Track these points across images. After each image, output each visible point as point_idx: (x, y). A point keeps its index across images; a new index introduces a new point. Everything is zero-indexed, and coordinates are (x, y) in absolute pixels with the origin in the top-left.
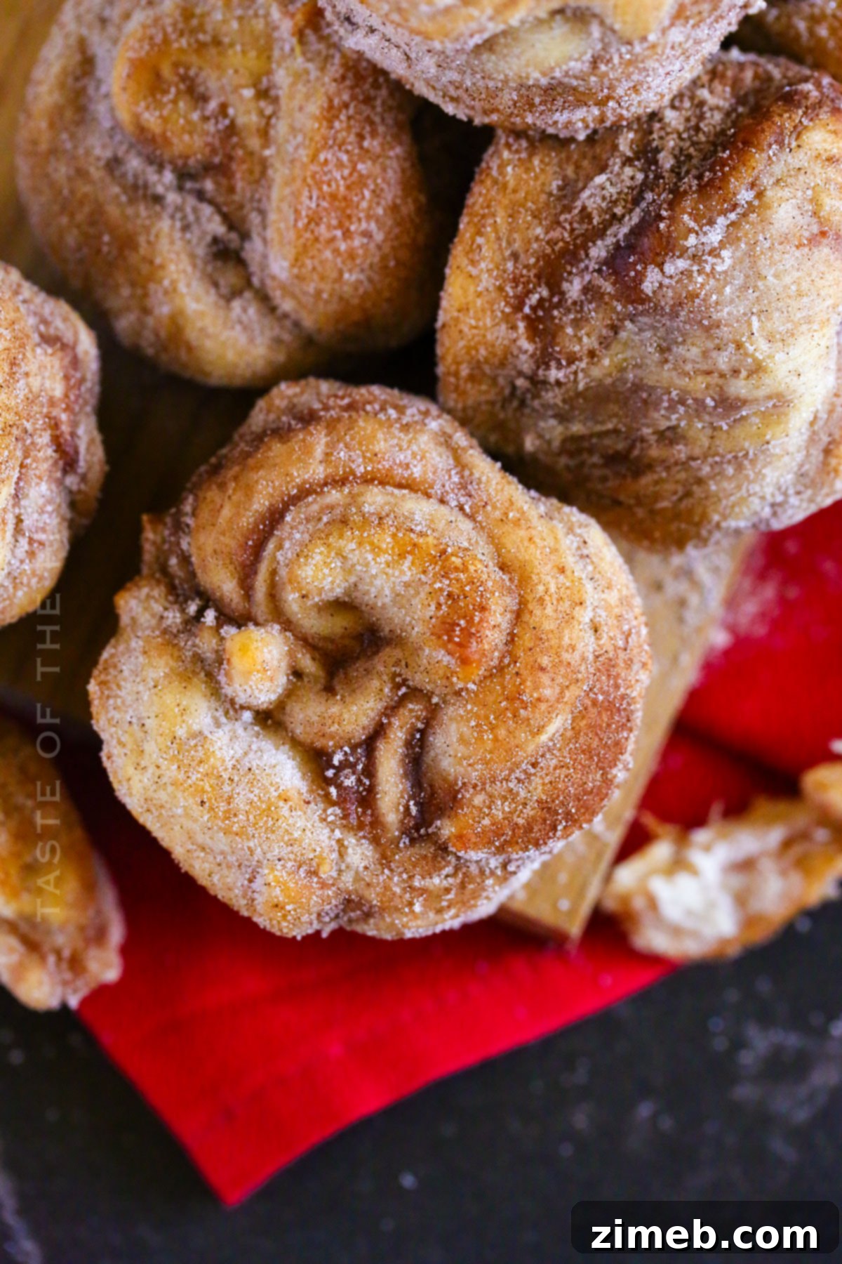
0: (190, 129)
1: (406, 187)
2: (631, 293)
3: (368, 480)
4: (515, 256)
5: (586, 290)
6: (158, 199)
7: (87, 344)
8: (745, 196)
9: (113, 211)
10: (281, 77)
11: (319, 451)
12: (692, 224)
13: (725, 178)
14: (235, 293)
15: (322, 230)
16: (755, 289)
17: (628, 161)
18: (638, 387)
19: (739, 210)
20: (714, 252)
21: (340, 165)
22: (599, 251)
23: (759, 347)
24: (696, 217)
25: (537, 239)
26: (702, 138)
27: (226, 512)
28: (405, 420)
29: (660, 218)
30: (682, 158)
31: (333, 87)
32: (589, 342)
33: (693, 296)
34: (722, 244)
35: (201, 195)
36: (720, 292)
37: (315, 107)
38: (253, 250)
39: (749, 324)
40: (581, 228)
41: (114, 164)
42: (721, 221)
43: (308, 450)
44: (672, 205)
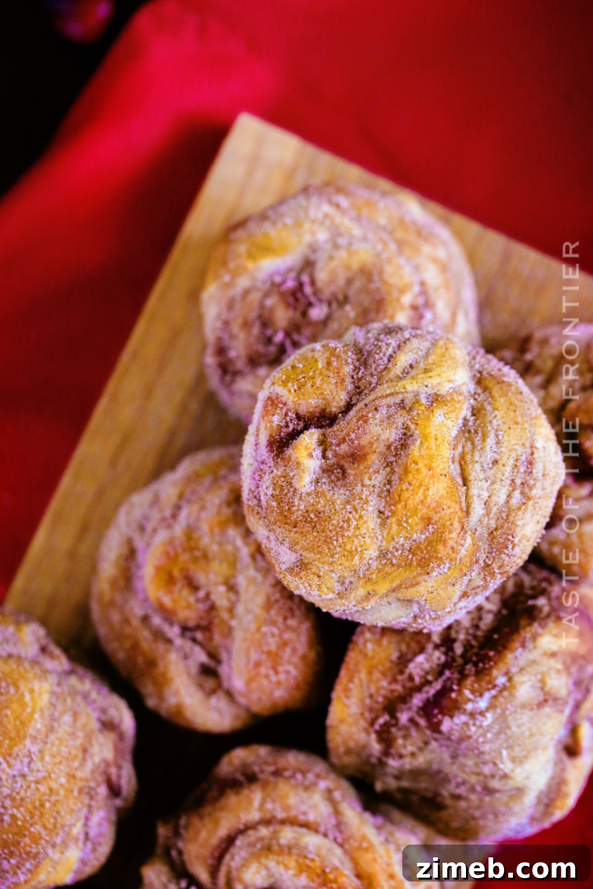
0: (189, 607)
1: (311, 645)
2: (435, 728)
3: (283, 822)
4: (371, 696)
5: (411, 720)
6: (169, 641)
7: (127, 720)
8: (501, 680)
9: (145, 645)
10: (241, 581)
11: (256, 802)
12: (471, 696)
13: (491, 668)
14: (212, 692)
15: (263, 670)
16: (505, 734)
17: (437, 647)
18: (439, 772)
19: (497, 689)
20: (482, 714)
21: (273, 635)
22: (417, 700)
23: (506, 766)
24: (473, 692)
25: (383, 688)
26: (480, 633)
27: (204, 834)
28: (307, 783)
29: (452, 690)
30: (467, 646)
31: (270, 590)
32: (410, 748)
33: (469, 737)
34: (488, 709)
35: (194, 640)
36: (484, 735)
37: (260, 600)
38: (223, 670)
39: (501, 753)
40: (409, 685)
41: (145, 619)
42: (487, 695)
43: (250, 802)
44: (460, 683)
